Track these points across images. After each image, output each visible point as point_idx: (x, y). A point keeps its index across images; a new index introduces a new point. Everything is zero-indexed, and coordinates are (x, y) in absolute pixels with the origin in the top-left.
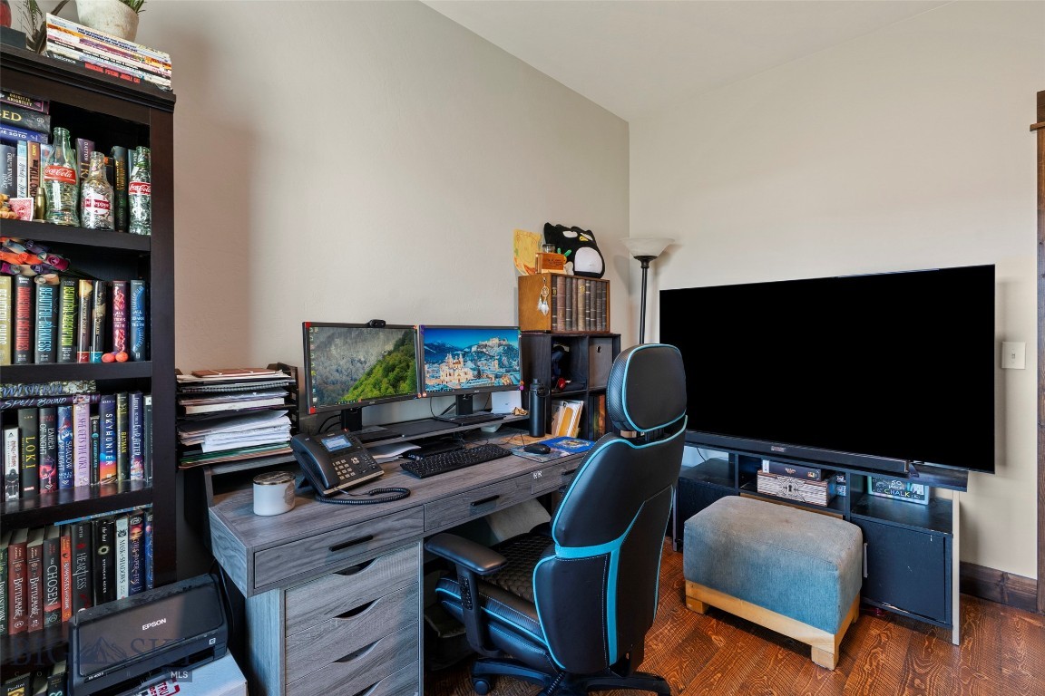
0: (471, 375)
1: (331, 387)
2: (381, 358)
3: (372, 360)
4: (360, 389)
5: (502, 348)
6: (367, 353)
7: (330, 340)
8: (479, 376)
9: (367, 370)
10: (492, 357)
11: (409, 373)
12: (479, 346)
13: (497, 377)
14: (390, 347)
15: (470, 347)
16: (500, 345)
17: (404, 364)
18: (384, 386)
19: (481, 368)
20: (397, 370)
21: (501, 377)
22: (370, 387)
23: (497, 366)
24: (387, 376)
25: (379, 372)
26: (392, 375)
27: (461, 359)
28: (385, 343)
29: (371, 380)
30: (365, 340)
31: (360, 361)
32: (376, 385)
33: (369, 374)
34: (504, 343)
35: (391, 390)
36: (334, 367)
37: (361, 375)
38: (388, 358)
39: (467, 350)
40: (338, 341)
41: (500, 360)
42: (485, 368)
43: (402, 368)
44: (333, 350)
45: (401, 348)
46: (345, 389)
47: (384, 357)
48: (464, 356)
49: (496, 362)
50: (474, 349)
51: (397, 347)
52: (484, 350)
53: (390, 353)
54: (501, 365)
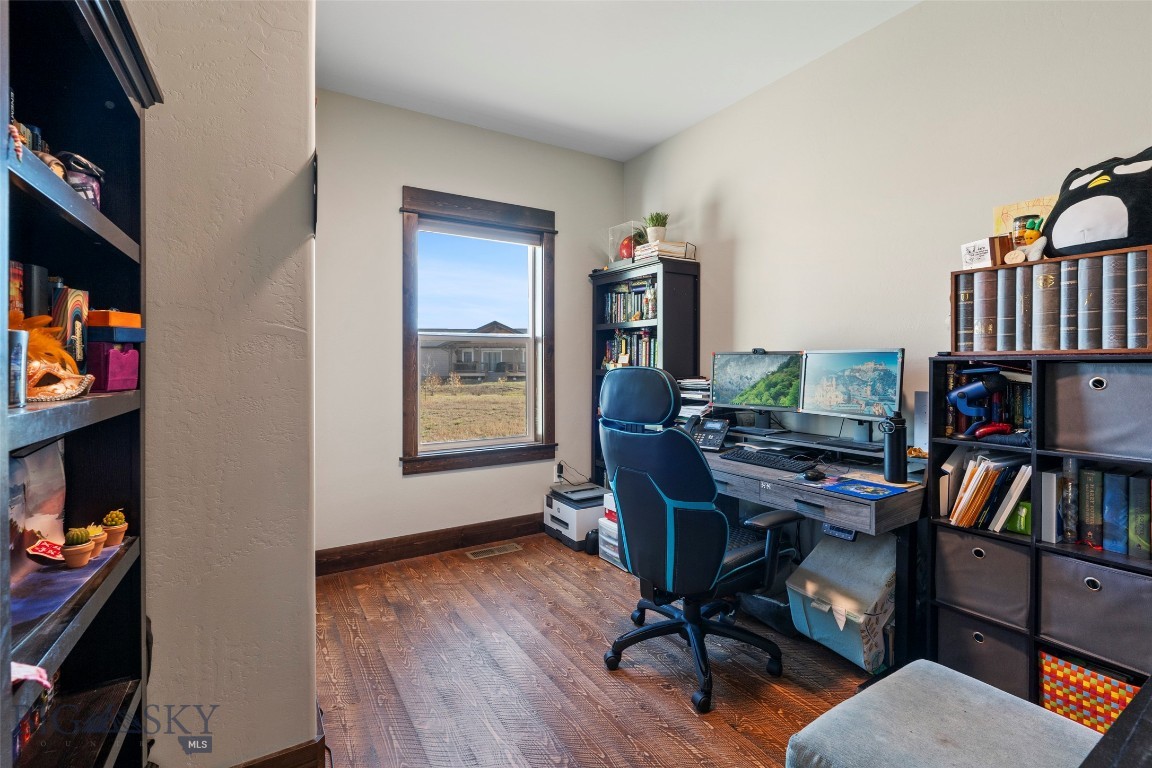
0: (841, 398)
1: (724, 392)
2: (764, 376)
3: (757, 378)
4: (745, 396)
5: (877, 373)
6: (753, 372)
7: (727, 363)
8: (849, 400)
9: (752, 384)
10: (865, 382)
11: (791, 390)
12: (852, 370)
13: (867, 404)
14: (774, 368)
15: (844, 371)
16: (875, 370)
17: (786, 383)
18: (764, 399)
19: (852, 393)
20: (779, 387)
21: (872, 405)
22: (753, 396)
23: (869, 392)
24: (768, 390)
25: (761, 387)
26: (773, 390)
27: (834, 382)
28: (769, 366)
29: (755, 392)
30: (753, 363)
31: (747, 378)
32: (759, 395)
33: (754, 387)
34: (881, 368)
35: (771, 402)
36: (728, 380)
37: (747, 387)
38: (771, 377)
39: (840, 374)
40: (732, 364)
41: (873, 387)
42: (856, 393)
43: (784, 386)
44: (728, 369)
45: (785, 370)
46: (734, 394)
47: (768, 376)
48: (837, 379)
49: (869, 388)
50: (847, 373)
51: (781, 369)
52: (857, 374)
53: (773, 373)
54: (874, 392)
